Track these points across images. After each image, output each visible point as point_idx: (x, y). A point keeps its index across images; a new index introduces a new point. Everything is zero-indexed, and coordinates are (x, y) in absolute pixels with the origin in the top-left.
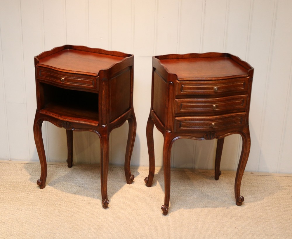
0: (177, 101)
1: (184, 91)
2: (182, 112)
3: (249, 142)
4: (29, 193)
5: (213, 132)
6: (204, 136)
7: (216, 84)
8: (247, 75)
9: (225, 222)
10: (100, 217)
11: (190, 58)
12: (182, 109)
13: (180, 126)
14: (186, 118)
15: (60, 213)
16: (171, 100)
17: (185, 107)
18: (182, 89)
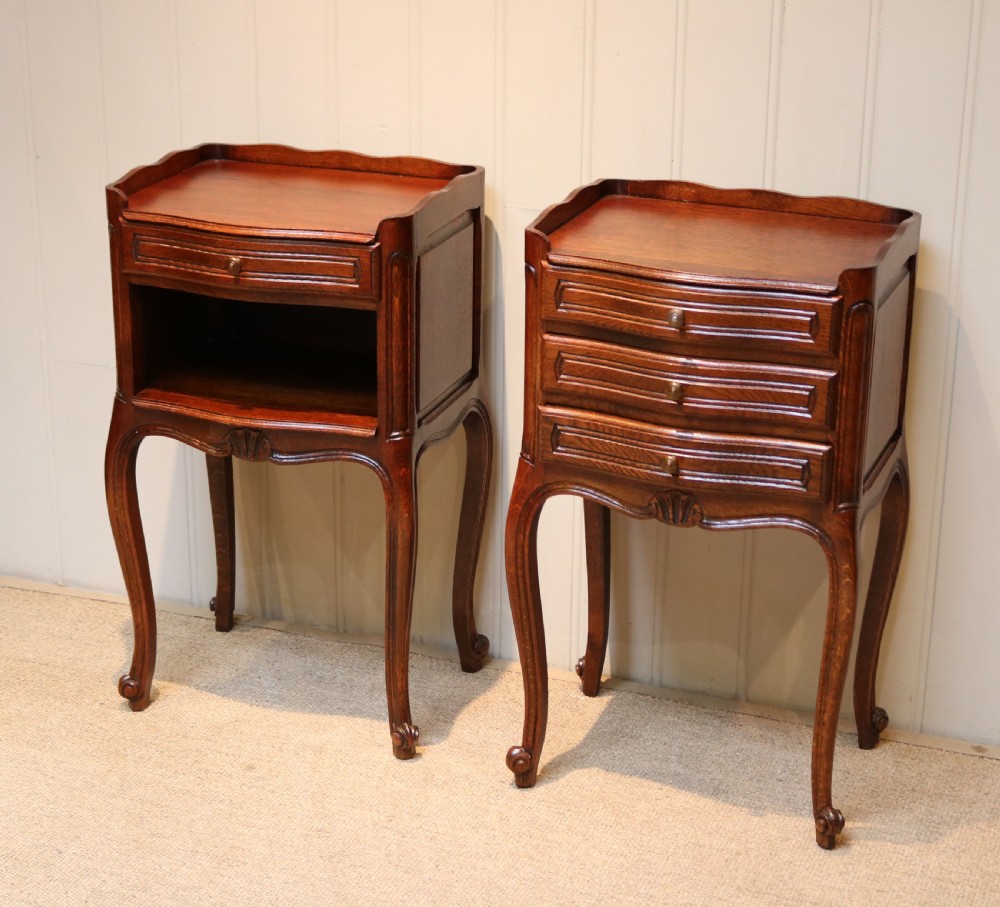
2: (562, 388)
12: (562, 376)
13: (554, 441)
17: (574, 371)
18: (561, 296)
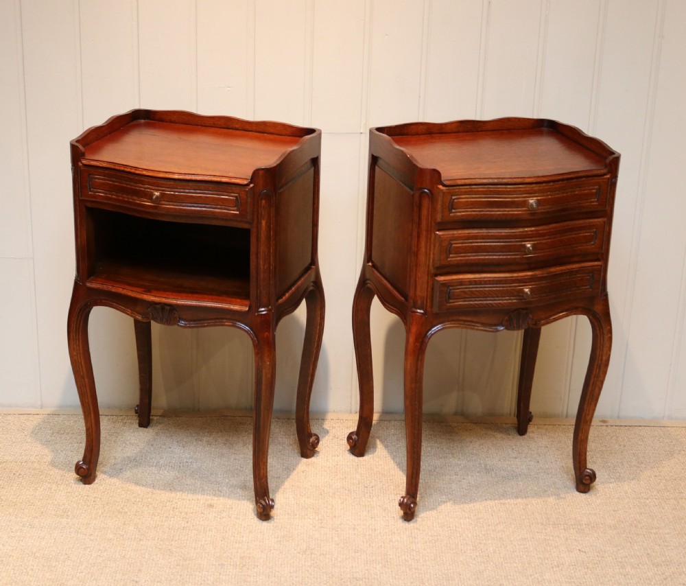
0: (440, 236)
1: (458, 210)
2: (451, 263)
3: (610, 335)
4: (54, 486)
5: (524, 312)
6: (502, 321)
7: (531, 193)
8: (605, 171)
9: (551, 538)
10: (244, 539)
11: (459, 132)
12: (451, 256)
13: (447, 297)
14: (461, 277)
15: (139, 531)
16: (424, 233)
17: (458, 251)
18: (452, 206)
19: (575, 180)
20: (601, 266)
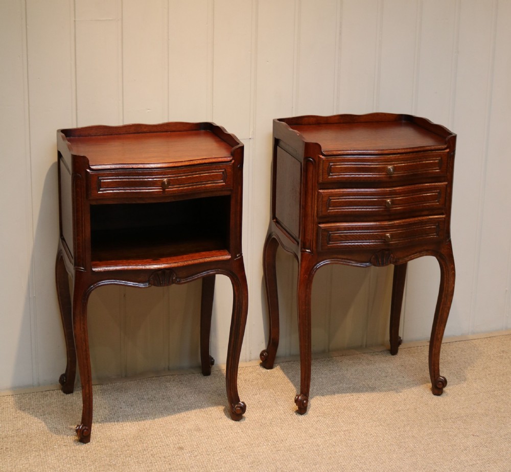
0: (321, 193)
1: (334, 174)
2: (330, 214)
3: (453, 266)
5: (387, 252)
6: (370, 259)
12: (330, 208)
13: (328, 239)
14: (338, 224)
16: (310, 191)
17: (335, 205)
18: (330, 170)
19: (422, 153)
20: (444, 218)
